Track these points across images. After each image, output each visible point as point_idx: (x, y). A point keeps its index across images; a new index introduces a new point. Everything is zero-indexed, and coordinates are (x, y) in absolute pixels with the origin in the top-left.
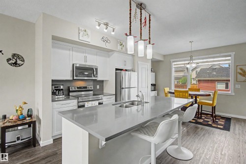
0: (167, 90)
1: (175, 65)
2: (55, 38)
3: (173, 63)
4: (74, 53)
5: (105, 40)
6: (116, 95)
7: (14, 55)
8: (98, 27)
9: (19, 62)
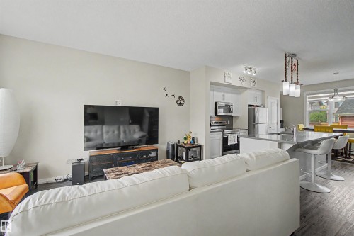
0: (301, 126)
1: (309, 98)
2: (212, 83)
3: (308, 96)
4: (215, 93)
5: (242, 79)
6: (248, 130)
7: (180, 97)
8: (245, 72)
9: (182, 102)
